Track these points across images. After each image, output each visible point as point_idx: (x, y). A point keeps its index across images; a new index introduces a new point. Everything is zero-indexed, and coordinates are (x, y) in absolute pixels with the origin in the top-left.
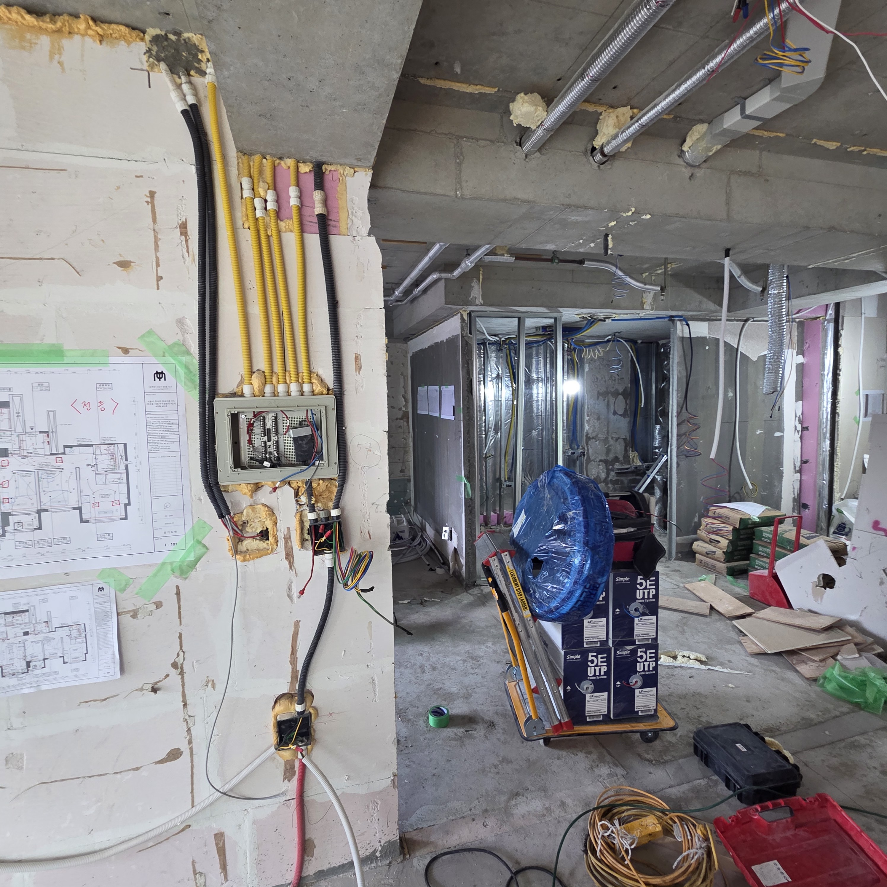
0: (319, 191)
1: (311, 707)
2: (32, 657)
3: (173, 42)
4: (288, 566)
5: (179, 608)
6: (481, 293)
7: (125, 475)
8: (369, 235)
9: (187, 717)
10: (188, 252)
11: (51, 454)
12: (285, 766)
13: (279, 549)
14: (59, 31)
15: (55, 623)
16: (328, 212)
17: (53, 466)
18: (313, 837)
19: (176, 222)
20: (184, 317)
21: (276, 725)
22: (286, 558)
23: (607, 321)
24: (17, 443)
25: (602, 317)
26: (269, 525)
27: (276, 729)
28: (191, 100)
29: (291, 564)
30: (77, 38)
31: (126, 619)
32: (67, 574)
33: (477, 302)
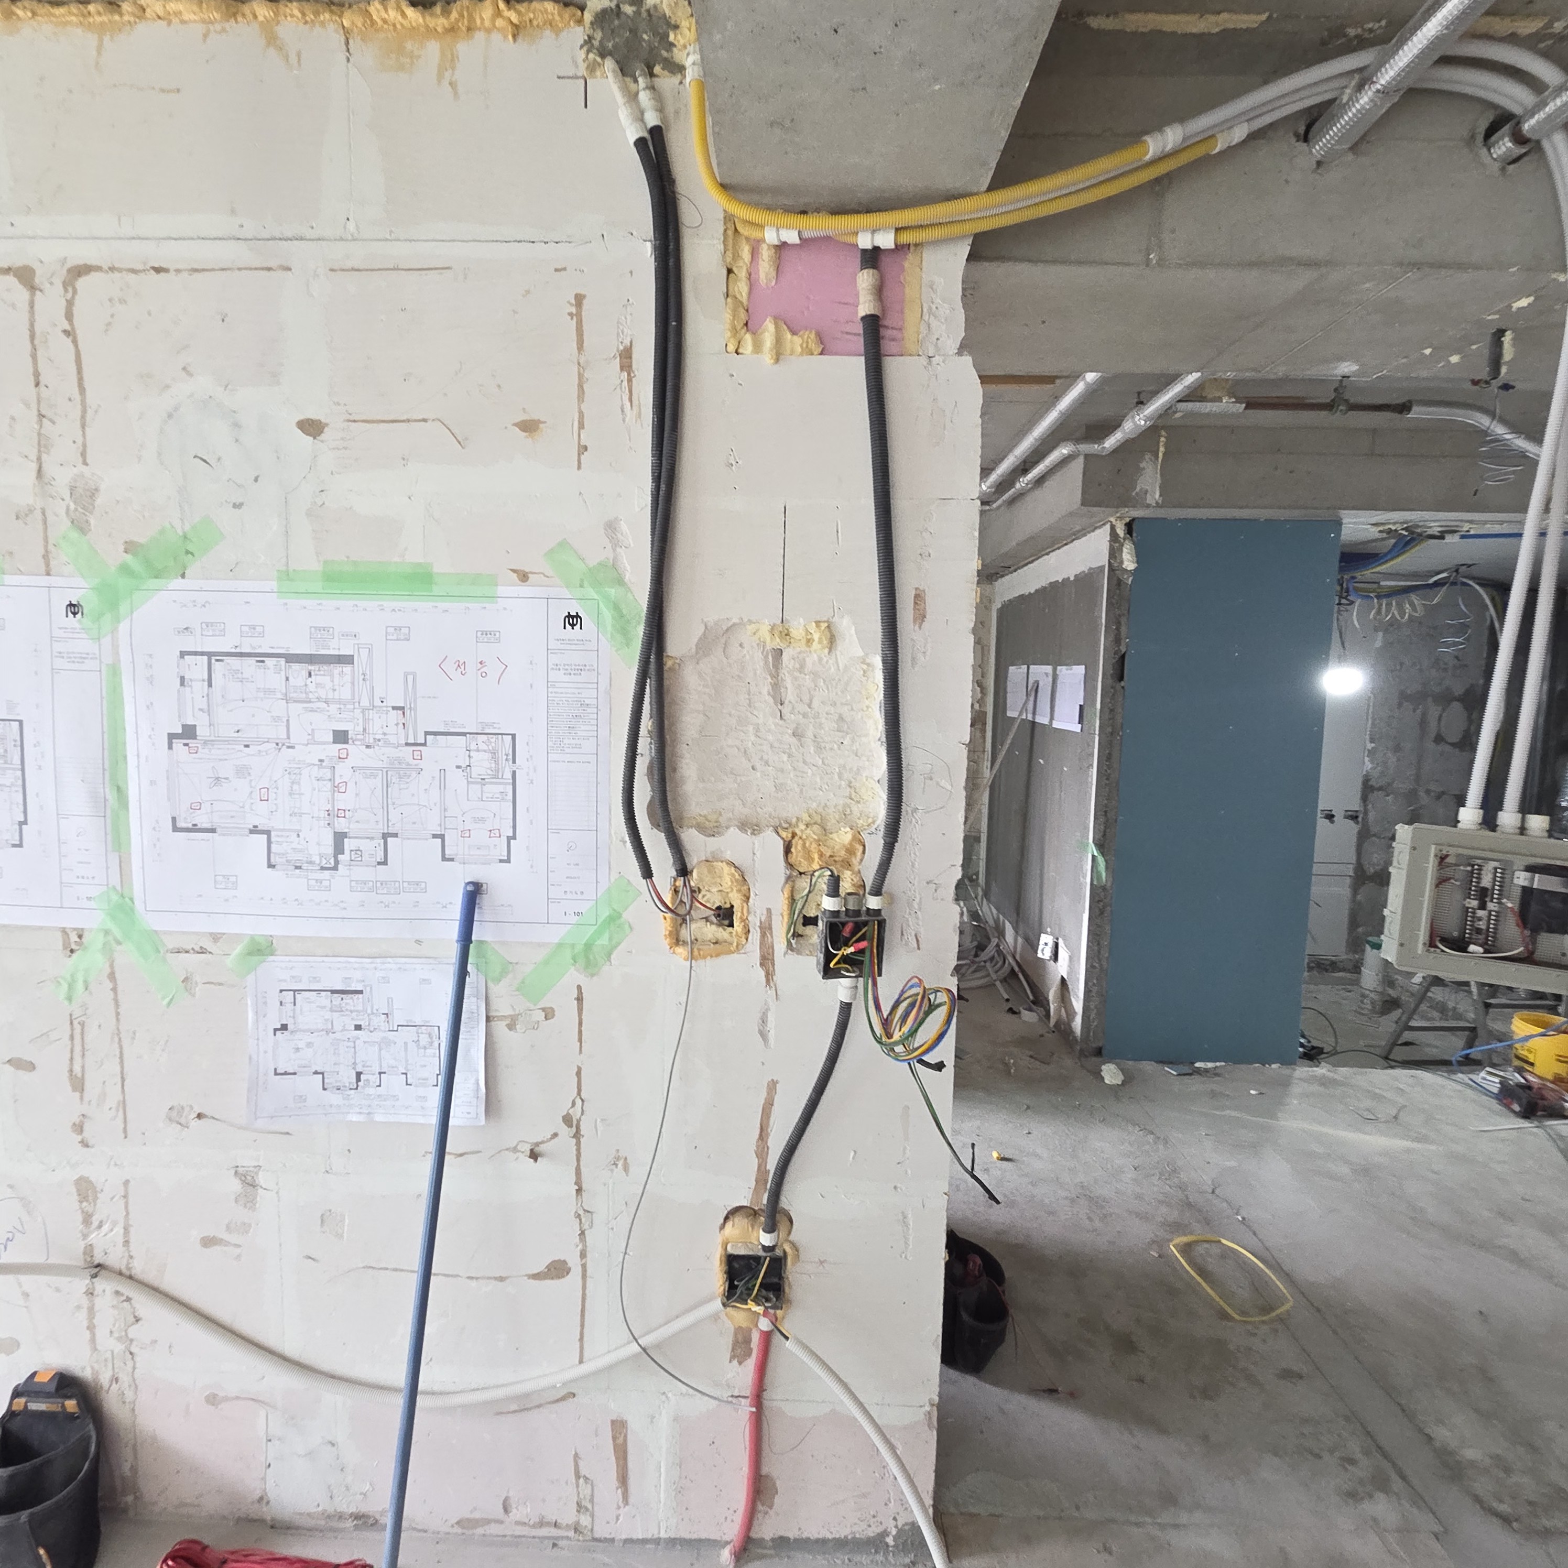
0: (871, 271)
1: (787, 1240)
2: (363, 1066)
3: (628, 16)
4: (764, 979)
5: (580, 1024)
6: (1159, 482)
7: (510, 789)
8: (960, 353)
9: (581, 1212)
10: (631, 400)
11: (407, 744)
12: (736, 1334)
13: (749, 946)
14: (452, 30)
15: (398, 1018)
16: (884, 310)
17: (408, 764)
18: (775, 1474)
19: (614, 348)
20: (616, 519)
21: (723, 1258)
22: (761, 965)
23: (1449, 539)
24: (361, 721)
25: (1436, 530)
26: (736, 899)
27: (725, 1268)
28: (652, 119)
29: (769, 976)
30: (479, 36)
31: (500, 1028)
32: (418, 942)
33: (1149, 500)
